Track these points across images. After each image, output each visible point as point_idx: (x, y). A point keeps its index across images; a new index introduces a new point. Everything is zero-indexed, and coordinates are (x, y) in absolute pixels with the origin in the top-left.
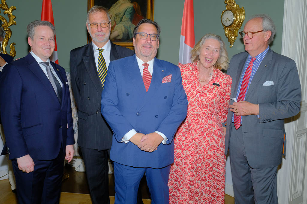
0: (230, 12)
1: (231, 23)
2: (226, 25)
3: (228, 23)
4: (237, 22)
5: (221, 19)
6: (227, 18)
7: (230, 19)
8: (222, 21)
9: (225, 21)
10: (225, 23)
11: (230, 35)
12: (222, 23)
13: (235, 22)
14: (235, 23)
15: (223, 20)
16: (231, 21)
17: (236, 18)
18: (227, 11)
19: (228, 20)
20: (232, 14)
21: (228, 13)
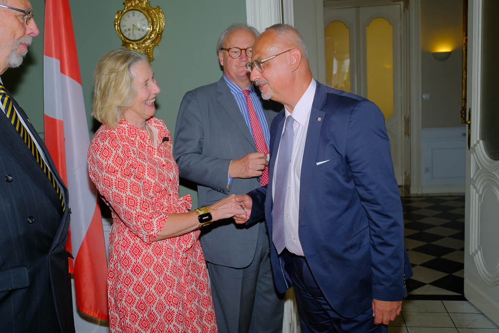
0: (137, 13)
1: (142, 34)
2: (133, 39)
4: (154, 32)
6: (134, 26)
7: (139, 25)
8: (122, 31)
9: (129, 30)
10: (129, 34)
12: (121, 34)
13: (151, 32)
14: (150, 35)
15: (123, 29)
16: (143, 30)
17: (153, 25)
18: (131, 12)
19: (136, 29)
20: (144, 17)
21: (134, 16)
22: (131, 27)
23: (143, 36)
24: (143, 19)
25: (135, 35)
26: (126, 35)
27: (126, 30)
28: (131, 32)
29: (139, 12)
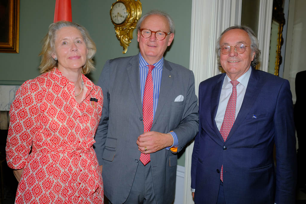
0: (121, 4)
1: (123, 19)
2: (118, 23)
3: (120, 20)
4: (131, 19)
5: (111, 14)
7: (123, 14)
8: (112, 17)
9: (116, 16)
11: (122, 36)
12: (111, 19)
13: (129, 18)
14: (128, 20)
15: (113, 15)
16: (123, 17)
17: (130, 13)
18: (118, 4)
19: (119, 16)
20: (125, 7)
21: (119, 6)
22: (116, 14)
23: (123, 21)
24: (124, 9)
25: (118, 20)
26: (114, 20)
27: (114, 17)
28: (116, 18)
29: (122, 4)
